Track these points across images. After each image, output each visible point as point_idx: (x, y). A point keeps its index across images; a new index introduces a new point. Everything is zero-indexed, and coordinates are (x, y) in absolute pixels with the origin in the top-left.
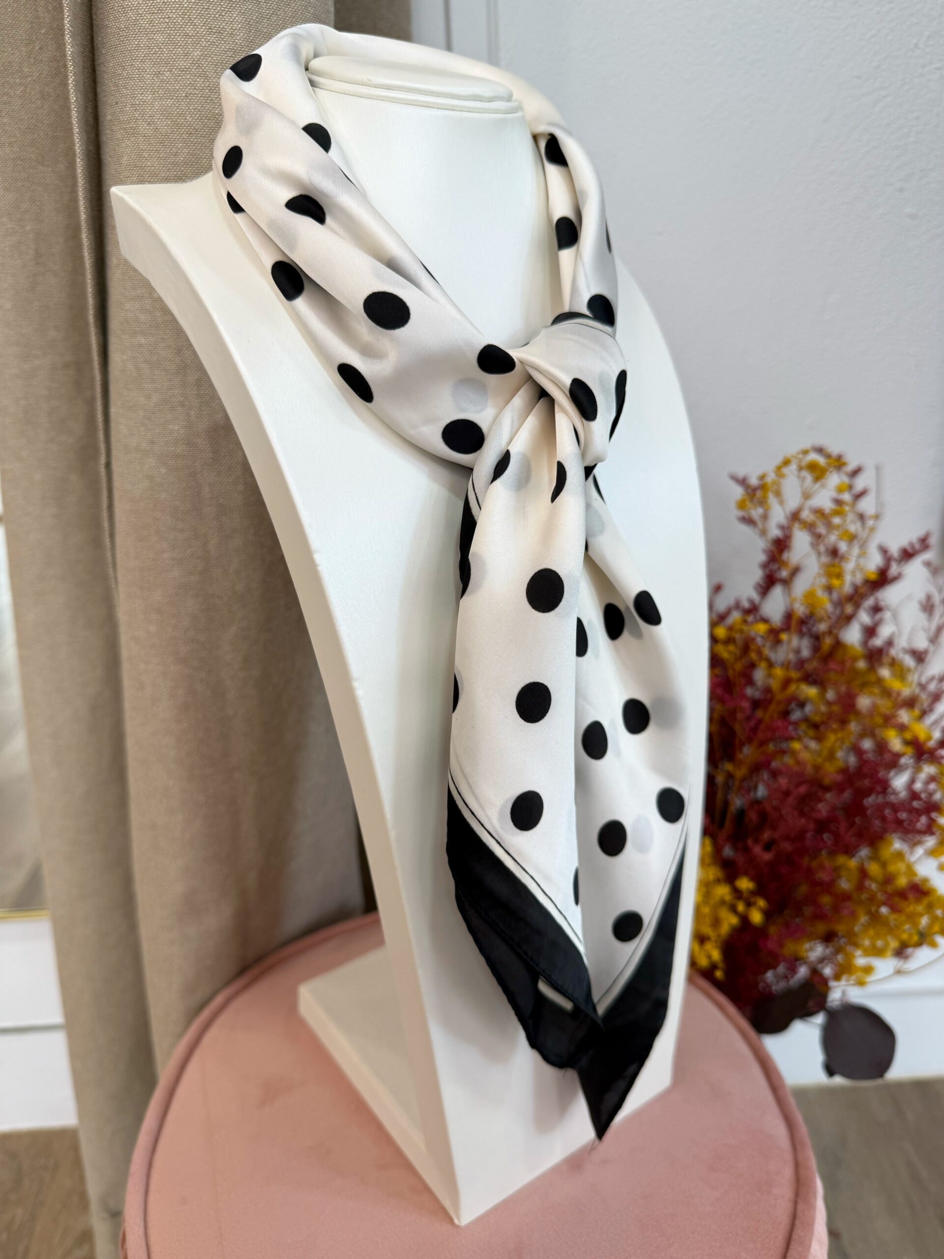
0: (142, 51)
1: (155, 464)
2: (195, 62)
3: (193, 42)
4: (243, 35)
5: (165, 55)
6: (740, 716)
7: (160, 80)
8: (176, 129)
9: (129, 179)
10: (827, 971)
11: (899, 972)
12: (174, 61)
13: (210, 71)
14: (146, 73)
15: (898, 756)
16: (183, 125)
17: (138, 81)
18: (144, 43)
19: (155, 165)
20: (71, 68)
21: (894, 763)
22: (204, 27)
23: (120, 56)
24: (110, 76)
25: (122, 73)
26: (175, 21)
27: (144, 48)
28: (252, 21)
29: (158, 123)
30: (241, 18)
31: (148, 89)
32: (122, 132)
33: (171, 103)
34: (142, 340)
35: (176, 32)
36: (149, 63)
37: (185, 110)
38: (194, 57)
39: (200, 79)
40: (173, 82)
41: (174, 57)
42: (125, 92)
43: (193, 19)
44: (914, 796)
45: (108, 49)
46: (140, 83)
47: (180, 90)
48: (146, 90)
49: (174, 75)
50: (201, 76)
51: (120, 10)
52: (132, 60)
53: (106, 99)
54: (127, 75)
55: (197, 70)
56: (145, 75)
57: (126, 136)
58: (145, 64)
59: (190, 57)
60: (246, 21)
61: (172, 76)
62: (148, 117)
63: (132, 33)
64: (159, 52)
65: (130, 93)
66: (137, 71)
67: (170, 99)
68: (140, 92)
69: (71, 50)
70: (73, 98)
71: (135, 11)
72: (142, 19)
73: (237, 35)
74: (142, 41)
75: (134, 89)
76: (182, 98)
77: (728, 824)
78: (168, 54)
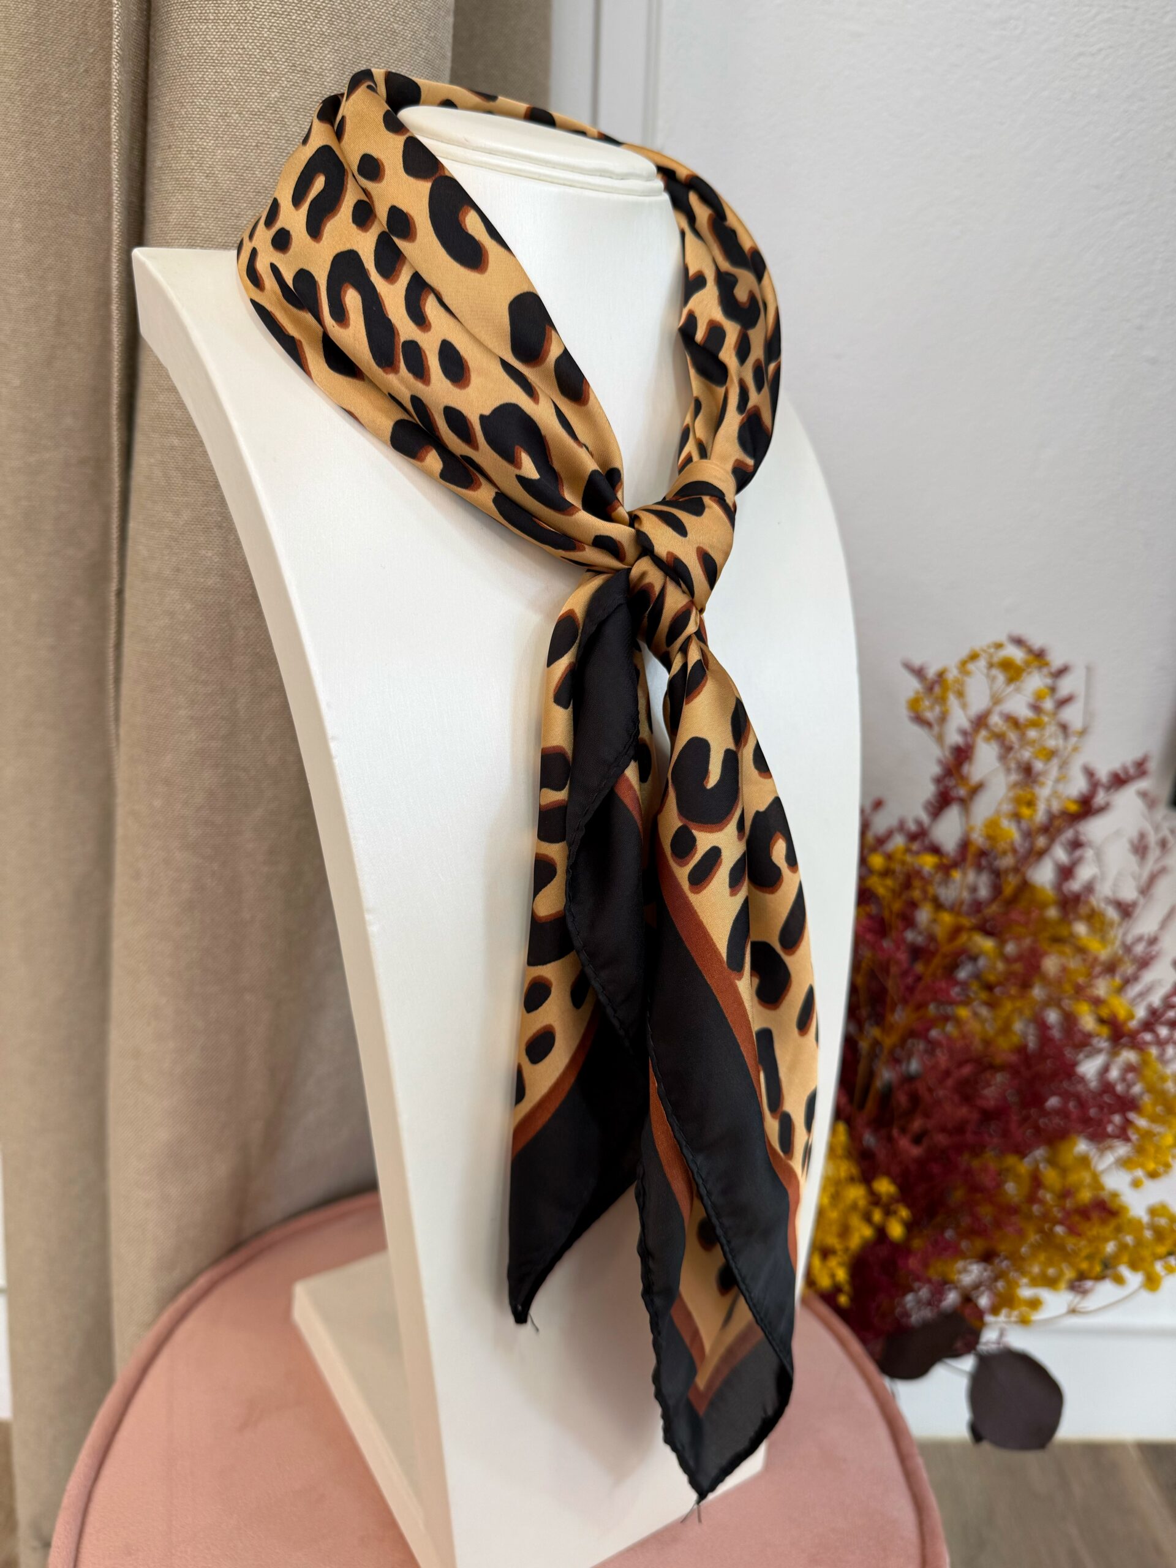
0: (207, 86)
1: (178, 597)
2: (271, 105)
3: (270, 81)
4: (335, 77)
5: (235, 94)
6: (894, 970)
7: (226, 124)
8: (242, 185)
9: (177, 241)
10: (984, 1301)
11: (1073, 1311)
12: (246, 102)
13: (289, 117)
14: (210, 113)
15: (1089, 1036)
16: (250, 181)
17: (198, 122)
18: (210, 76)
19: (210, 227)
20: (116, 101)
21: (1083, 1043)
22: (286, 64)
23: (180, 89)
24: (165, 113)
25: (180, 111)
26: (250, 53)
27: (209, 82)
28: (347, 61)
29: (219, 176)
30: (333, 57)
31: (210, 134)
32: (174, 183)
33: (238, 152)
34: (176, 442)
35: (251, 66)
36: (214, 102)
37: (254, 163)
38: (271, 99)
39: (276, 126)
40: (242, 128)
41: (246, 97)
42: (181, 134)
43: (273, 52)
44: (1107, 1087)
45: (165, 81)
46: (201, 125)
47: (249, 138)
48: (208, 135)
49: (244, 119)
50: (277, 123)
51: (184, 34)
52: (193, 96)
53: (157, 141)
54: (186, 114)
55: (274, 115)
56: (207, 116)
57: (178, 188)
58: (209, 103)
59: (266, 99)
60: (340, 60)
61: (241, 120)
62: (207, 167)
63: (196, 63)
64: (228, 90)
65: (187, 137)
66: (198, 110)
67: (237, 148)
68: (200, 137)
69: (118, 78)
70: (115, 137)
71: (203, 36)
72: (210, 48)
73: (327, 76)
74: (207, 73)
75: (193, 132)
76: (251, 147)
77: (870, 1104)
78: (239, 92)
